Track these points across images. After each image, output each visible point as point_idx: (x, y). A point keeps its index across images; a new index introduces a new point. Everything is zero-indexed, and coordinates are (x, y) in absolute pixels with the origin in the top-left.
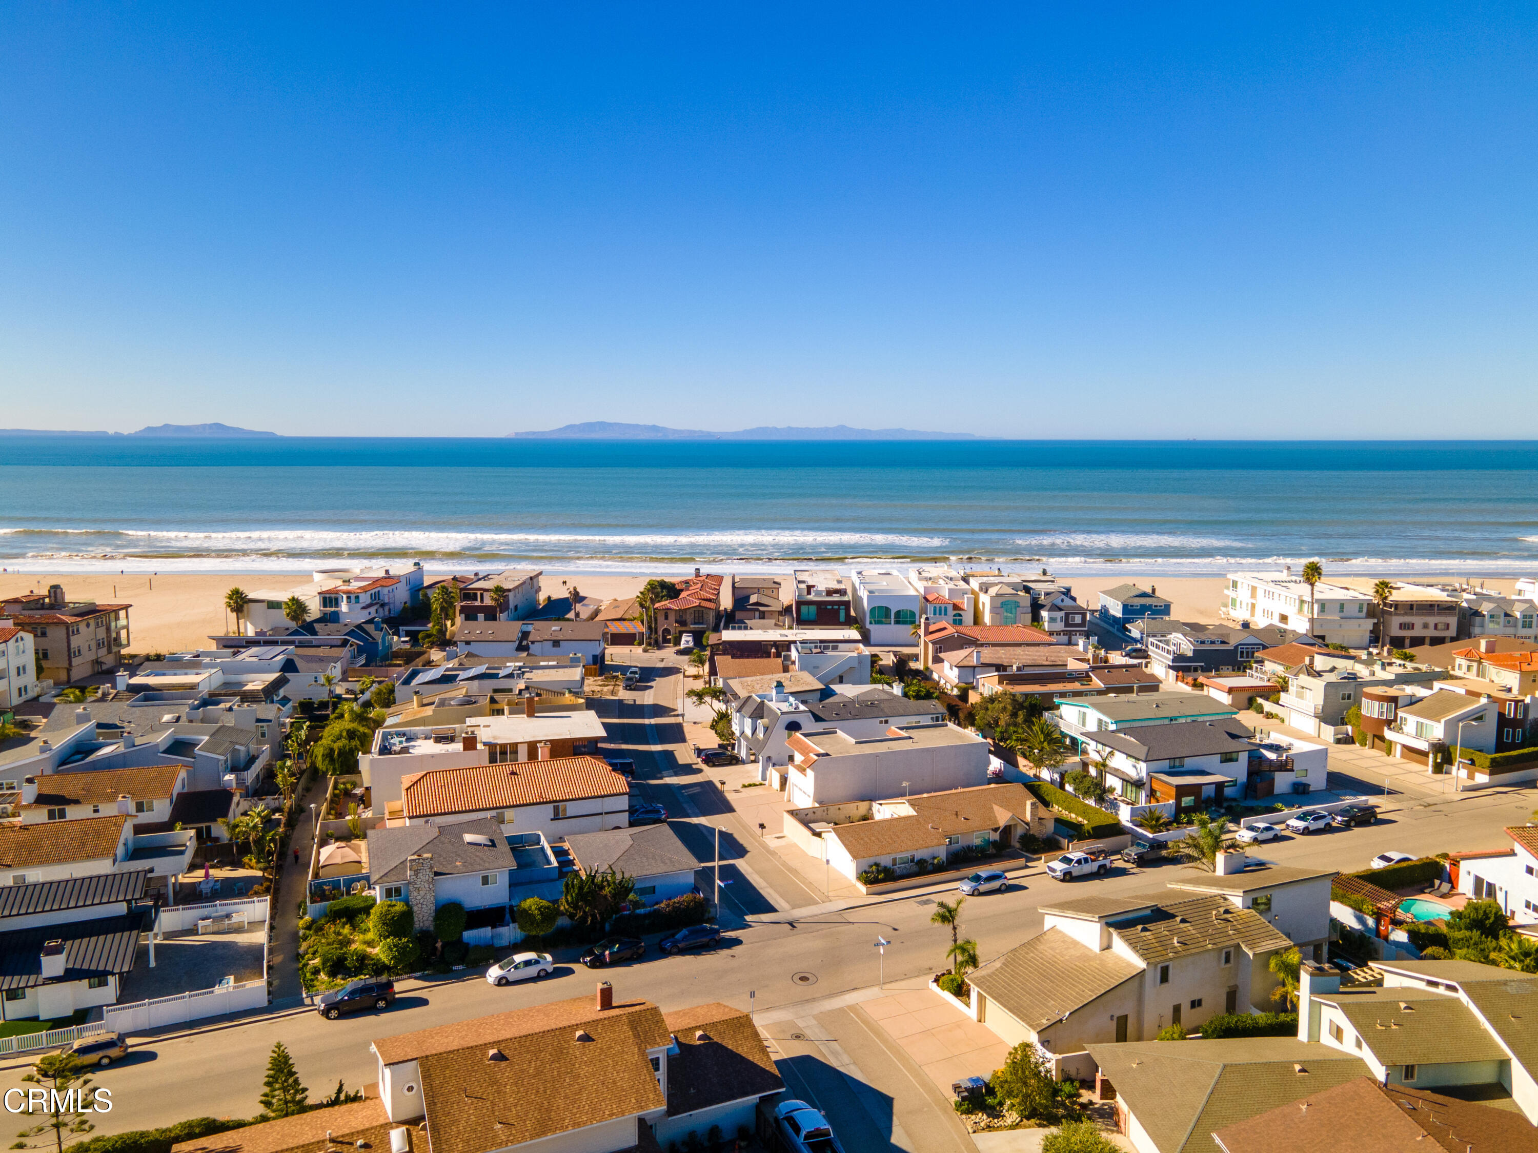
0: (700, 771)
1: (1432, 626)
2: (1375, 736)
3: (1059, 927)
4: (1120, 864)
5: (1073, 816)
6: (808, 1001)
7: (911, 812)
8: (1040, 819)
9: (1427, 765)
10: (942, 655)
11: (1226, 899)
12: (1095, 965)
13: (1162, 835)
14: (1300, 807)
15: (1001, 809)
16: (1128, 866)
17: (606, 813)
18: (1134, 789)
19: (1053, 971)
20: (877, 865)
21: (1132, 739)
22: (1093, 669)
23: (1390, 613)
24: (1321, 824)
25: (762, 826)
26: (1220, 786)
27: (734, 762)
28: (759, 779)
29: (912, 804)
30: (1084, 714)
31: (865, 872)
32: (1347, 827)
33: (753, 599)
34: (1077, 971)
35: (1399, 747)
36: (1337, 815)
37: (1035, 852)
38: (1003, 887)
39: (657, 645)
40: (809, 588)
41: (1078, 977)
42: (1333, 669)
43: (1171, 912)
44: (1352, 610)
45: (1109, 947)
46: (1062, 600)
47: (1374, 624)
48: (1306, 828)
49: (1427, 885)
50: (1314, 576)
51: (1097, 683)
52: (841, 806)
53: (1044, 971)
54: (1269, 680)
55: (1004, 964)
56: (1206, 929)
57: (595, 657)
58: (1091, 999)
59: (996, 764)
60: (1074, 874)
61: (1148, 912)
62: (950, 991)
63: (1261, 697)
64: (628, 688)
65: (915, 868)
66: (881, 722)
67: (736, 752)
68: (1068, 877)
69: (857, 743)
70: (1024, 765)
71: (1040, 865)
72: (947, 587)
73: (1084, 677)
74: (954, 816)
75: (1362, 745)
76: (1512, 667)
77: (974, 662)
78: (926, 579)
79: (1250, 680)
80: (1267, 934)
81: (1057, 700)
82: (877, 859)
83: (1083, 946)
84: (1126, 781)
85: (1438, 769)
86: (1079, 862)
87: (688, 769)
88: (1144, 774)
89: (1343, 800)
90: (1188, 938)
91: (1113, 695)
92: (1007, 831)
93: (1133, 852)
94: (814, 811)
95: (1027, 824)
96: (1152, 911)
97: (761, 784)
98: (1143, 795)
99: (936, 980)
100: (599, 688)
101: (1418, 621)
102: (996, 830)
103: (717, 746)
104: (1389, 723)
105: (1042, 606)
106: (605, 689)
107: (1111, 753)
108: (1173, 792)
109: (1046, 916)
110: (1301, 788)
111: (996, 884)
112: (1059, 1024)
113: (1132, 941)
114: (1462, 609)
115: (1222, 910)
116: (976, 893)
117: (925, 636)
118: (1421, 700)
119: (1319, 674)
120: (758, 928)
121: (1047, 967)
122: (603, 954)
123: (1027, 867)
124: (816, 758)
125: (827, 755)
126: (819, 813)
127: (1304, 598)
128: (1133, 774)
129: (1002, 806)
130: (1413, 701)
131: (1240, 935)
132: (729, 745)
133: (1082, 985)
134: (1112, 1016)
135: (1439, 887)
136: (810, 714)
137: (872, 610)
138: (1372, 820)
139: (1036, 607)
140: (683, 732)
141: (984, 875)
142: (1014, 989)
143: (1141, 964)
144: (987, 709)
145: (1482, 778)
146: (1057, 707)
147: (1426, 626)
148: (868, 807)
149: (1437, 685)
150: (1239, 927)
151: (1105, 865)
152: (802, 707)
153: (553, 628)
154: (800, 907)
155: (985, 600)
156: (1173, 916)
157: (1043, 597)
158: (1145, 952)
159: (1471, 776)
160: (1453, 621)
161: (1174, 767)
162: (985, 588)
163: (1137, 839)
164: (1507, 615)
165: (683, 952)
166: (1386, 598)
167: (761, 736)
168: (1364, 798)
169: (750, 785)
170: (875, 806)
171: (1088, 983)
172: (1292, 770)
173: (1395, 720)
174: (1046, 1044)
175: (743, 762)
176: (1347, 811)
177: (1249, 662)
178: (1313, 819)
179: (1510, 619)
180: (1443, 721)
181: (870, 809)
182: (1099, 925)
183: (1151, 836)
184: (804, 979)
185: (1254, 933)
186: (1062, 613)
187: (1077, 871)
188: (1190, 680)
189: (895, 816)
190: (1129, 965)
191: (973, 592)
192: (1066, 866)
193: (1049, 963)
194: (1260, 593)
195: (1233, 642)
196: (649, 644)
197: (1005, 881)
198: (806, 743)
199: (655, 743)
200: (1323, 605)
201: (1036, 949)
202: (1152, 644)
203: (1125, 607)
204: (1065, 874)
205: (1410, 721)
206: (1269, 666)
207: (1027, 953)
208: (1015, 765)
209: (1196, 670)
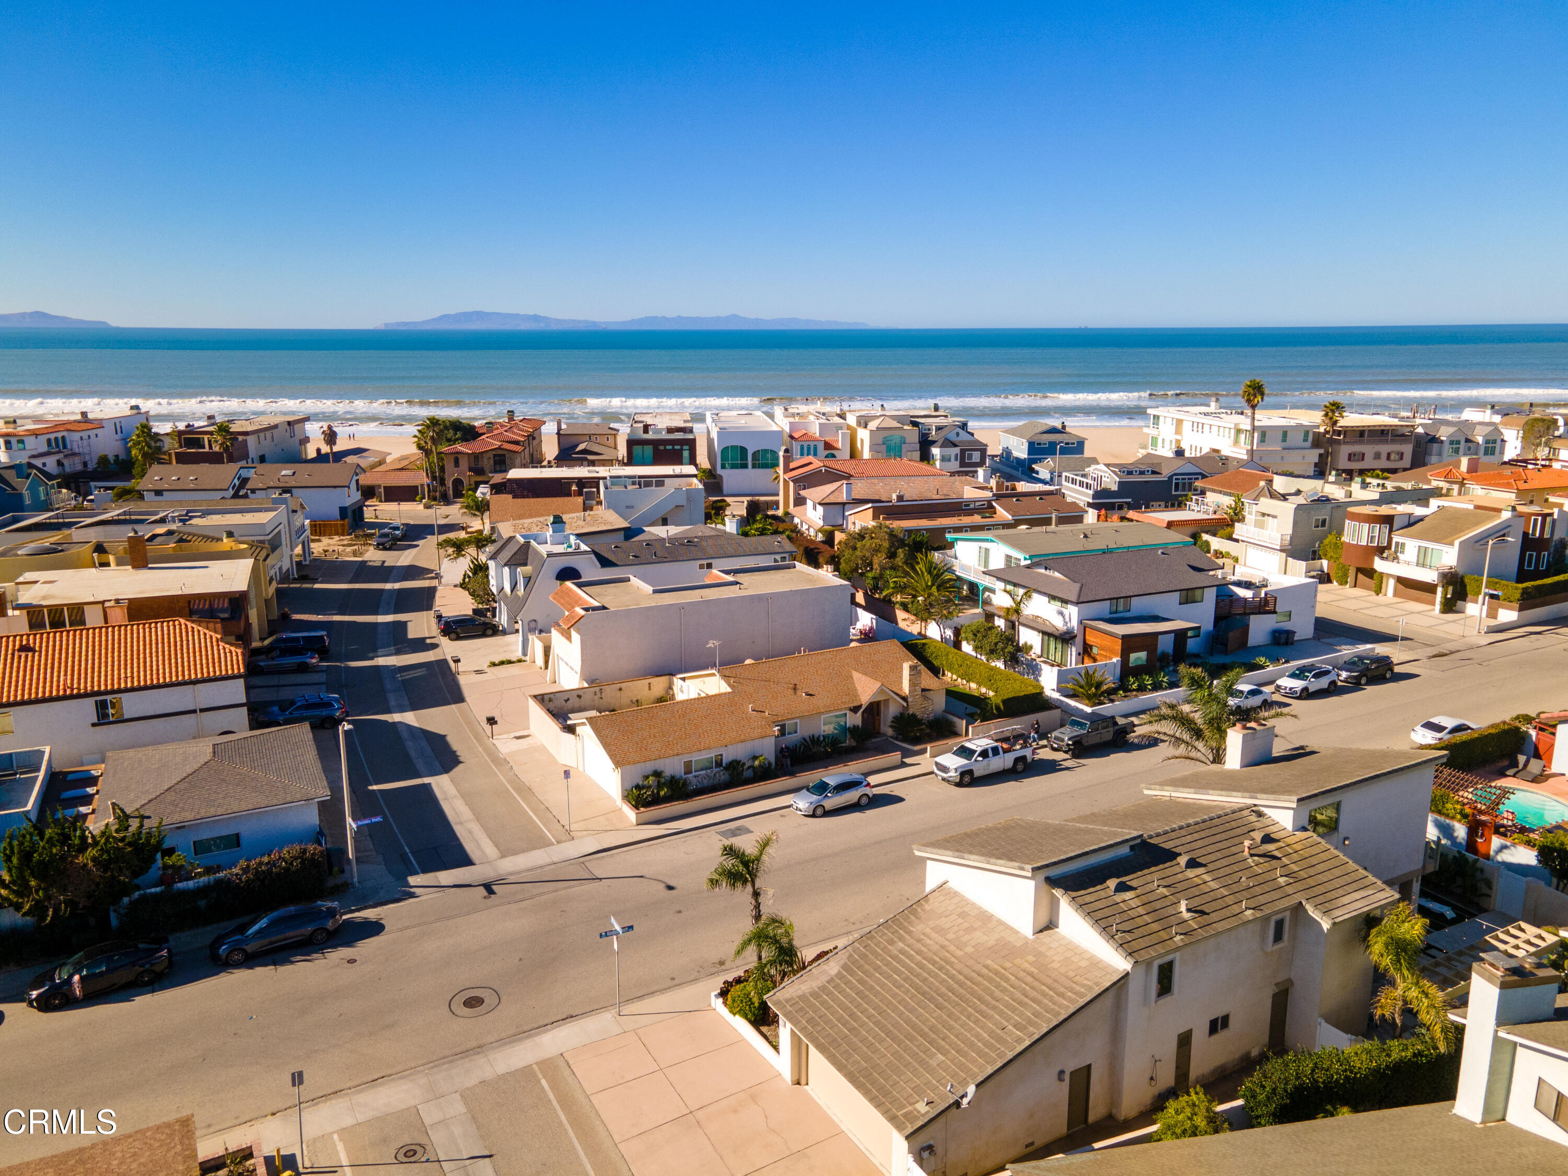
0: (435, 646)
1: (1384, 456)
2: (1359, 570)
3: (953, 885)
4: (1045, 754)
5: (973, 685)
6: (465, 1053)
7: (724, 688)
8: (923, 690)
9: (1433, 604)
10: (803, 493)
11: (1260, 815)
12: (1026, 965)
13: (1107, 709)
14: (1287, 662)
15: (864, 678)
16: (1059, 756)
17: (202, 710)
18: (1059, 646)
19: (943, 982)
20: (657, 774)
21: (1057, 574)
22: (998, 497)
23: (1338, 442)
24: (1324, 683)
25: (491, 721)
26: (1180, 636)
27: (489, 632)
28: (519, 654)
29: (725, 677)
30: (987, 550)
31: (638, 787)
32: (1355, 685)
33: (581, 447)
34: (990, 980)
35: (1392, 582)
36: (1341, 669)
37: (917, 740)
38: (864, 801)
39: (446, 500)
40: (646, 428)
41: (991, 995)
42: (1298, 492)
43: (1167, 846)
44: (1296, 439)
45: (1050, 926)
46: (958, 434)
47: (1321, 455)
48: (1305, 689)
49: (1506, 763)
50: (1255, 396)
51: (1002, 514)
52: (623, 685)
53: (925, 980)
54: (1215, 513)
55: (845, 967)
56: (1235, 877)
57: (343, 511)
58: (1019, 1049)
59: (865, 620)
60: (976, 774)
61: (1125, 850)
62: (746, 1017)
63: (1207, 533)
64: (381, 546)
65: (724, 776)
66: (701, 567)
67: (497, 619)
68: (967, 779)
69: (655, 592)
70: (906, 622)
71: (925, 761)
72: (817, 422)
73: (987, 509)
74: (791, 691)
75: (1341, 584)
76: (1508, 486)
77: (844, 498)
78: (793, 415)
79: (1192, 512)
80: (1347, 879)
81: (949, 536)
82: (659, 765)
83: (1000, 923)
84: (1048, 634)
85: (1449, 606)
86: (984, 754)
87: (421, 645)
88: (1074, 623)
89: (1340, 651)
90: (1207, 898)
91: (1024, 527)
92: (874, 709)
93: (1066, 735)
94: (578, 694)
95: (904, 699)
96: (1132, 848)
97: (520, 661)
98: (1072, 653)
99: (723, 994)
100: (341, 548)
101: (1369, 450)
102: (855, 710)
103: (471, 613)
104: (1380, 551)
105: (933, 443)
106: (349, 549)
107: (1027, 595)
108: (1118, 645)
109: (929, 862)
110: (1284, 637)
111: (852, 796)
112: (954, 1110)
113: (1100, 915)
114: (1418, 436)
115: (1258, 836)
116: (819, 812)
117: (784, 473)
118: (1421, 519)
119: (1284, 497)
120: (426, 897)
121: (930, 973)
122: (68, 982)
123: (903, 765)
124: (583, 613)
125: (604, 608)
126: (587, 698)
127: (1242, 427)
128: (1058, 623)
129: (865, 674)
130: (1412, 522)
131: (1299, 886)
132: (488, 610)
133: (1001, 1013)
134: (1062, 1072)
135: (1526, 765)
136: (593, 556)
137: (725, 451)
138: (1388, 676)
139: (925, 444)
140: (434, 597)
141: (832, 781)
142: (863, 1024)
143: (1121, 963)
144: (855, 548)
145: (1508, 615)
146: (951, 545)
147: (1377, 456)
148: (666, 685)
149: (1434, 503)
150: (1294, 868)
151: (1023, 758)
152: (584, 547)
153: (284, 473)
154: (515, 852)
155: (863, 435)
156: (1171, 856)
157: (934, 433)
158: (1128, 937)
159: (1492, 614)
160: (1408, 449)
161: (1116, 612)
162: (864, 422)
163: (1069, 717)
164: (1468, 441)
165: (251, 960)
166: (1336, 422)
167: (521, 590)
168: (1369, 646)
169: (502, 663)
170: (677, 682)
171: (1014, 1010)
172: (1275, 612)
173: (1389, 547)
174: (926, 1154)
175: (504, 632)
176: (1354, 663)
177: (1186, 495)
178: (1313, 677)
179: (1470, 444)
180: (1457, 543)
181: (670, 687)
182: (1032, 884)
183: (1089, 710)
184: (473, 1002)
185: (1322, 878)
186: (957, 450)
187: (981, 767)
188: (1115, 517)
189: (703, 695)
190: (1095, 964)
191: (849, 427)
192: (964, 762)
193: (934, 963)
194: (1187, 426)
195: (1166, 472)
196: (435, 499)
197: (868, 791)
198: (577, 595)
199: (387, 613)
200: (1264, 433)
201: (909, 933)
202: (1067, 479)
203: (1031, 445)
204: (963, 774)
205: (1411, 546)
206: (1211, 497)
207: (891, 942)
208: (893, 620)
209: (1121, 507)
